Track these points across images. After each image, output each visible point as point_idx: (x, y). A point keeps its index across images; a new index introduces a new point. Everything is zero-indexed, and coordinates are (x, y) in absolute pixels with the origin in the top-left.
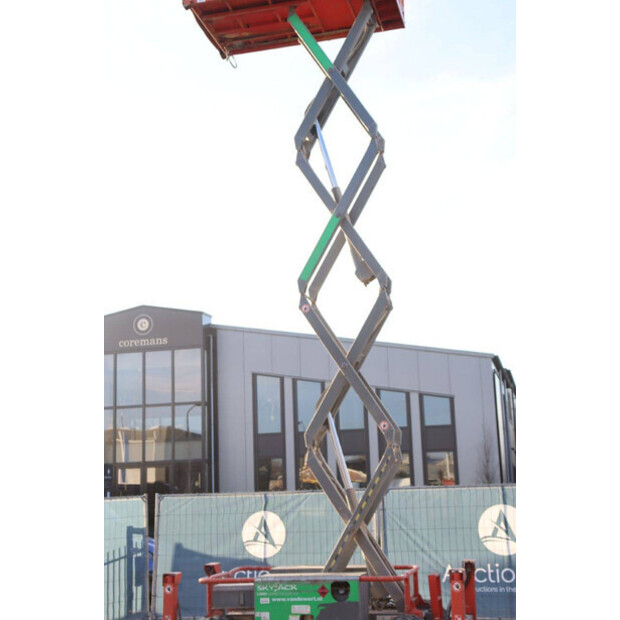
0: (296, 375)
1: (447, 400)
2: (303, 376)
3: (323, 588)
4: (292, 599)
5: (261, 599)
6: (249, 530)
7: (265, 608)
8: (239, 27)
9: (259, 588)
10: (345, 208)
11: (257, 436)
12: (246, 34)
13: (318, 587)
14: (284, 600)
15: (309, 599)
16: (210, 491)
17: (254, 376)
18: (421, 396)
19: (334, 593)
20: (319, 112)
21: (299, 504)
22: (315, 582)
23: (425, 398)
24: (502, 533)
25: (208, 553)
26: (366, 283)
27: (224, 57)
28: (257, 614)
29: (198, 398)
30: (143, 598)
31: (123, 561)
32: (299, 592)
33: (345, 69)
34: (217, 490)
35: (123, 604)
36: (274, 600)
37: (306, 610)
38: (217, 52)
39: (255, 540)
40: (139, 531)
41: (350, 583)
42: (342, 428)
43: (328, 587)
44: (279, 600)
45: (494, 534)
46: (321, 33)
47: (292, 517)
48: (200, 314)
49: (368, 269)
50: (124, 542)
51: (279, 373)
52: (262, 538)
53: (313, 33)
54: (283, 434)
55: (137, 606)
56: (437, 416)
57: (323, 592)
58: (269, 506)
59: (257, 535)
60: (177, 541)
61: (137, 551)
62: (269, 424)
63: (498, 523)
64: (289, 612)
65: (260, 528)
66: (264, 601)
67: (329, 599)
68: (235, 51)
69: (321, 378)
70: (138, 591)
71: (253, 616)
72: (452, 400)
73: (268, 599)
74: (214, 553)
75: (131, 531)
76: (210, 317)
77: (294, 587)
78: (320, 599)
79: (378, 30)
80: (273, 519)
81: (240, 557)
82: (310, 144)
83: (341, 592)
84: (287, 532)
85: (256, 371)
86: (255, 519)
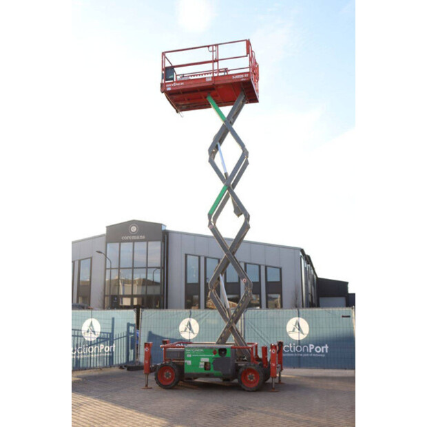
0: (206, 255)
1: (279, 270)
2: (210, 256)
3: (215, 351)
4: (201, 355)
6: (183, 326)
7: (189, 359)
8: (184, 100)
9: (187, 350)
10: (230, 182)
11: (187, 284)
12: (188, 103)
13: (212, 351)
14: (197, 355)
15: (209, 356)
16: (163, 308)
17: (186, 255)
18: (266, 267)
19: (220, 354)
20: (220, 138)
21: (206, 315)
22: (211, 348)
23: (268, 268)
24: (297, 330)
25: (163, 336)
26: (238, 216)
27: (177, 112)
28: (186, 361)
29: (159, 265)
30: (134, 355)
31: (125, 338)
32: (205, 353)
33: (232, 120)
34: (167, 308)
35: (125, 357)
36: (193, 355)
37: (207, 360)
38: (175, 110)
39: (185, 331)
40: (132, 325)
41: (227, 349)
42: (228, 281)
43: (217, 351)
44: (195, 355)
45: (293, 331)
46: (221, 103)
47: (202, 321)
48: (161, 225)
49: (239, 209)
50: (126, 329)
51: (198, 254)
52: (188, 330)
53: (217, 103)
54: (199, 284)
55: (131, 358)
56: (274, 277)
57: (215, 353)
58: (192, 316)
59: (186, 329)
60: (149, 330)
61: (131, 334)
62: (193, 279)
63: (295, 326)
64: (200, 361)
65: (187, 326)
66: (188, 356)
67: (218, 355)
68: (182, 110)
69: (218, 257)
70: (131, 352)
71: (184, 363)
72: (281, 269)
73: (191, 355)
74: (166, 336)
75: (129, 325)
76: (165, 226)
77: (202, 350)
78: (214, 356)
79: (247, 103)
80: (193, 322)
81: (178, 338)
82: (215, 153)
83: (223, 353)
84: (200, 328)
85: (187, 253)
86: (185, 322)
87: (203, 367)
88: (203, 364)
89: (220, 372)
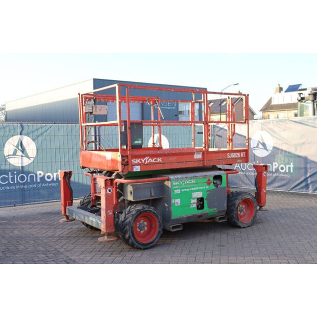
3: (209, 180)
4: (193, 189)
5: (175, 191)
7: (177, 196)
13: (206, 180)
14: (188, 190)
15: (202, 188)
19: (215, 183)
22: (205, 177)
28: (173, 201)
32: (197, 184)
36: (183, 190)
37: (201, 195)
39: (15, 154)
41: (222, 176)
43: (212, 179)
44: (185, 190)
57: (209, 184)
64: (191, 198)
65: (17, 147)
66: (177, 191)
67: (212, 187)
73: (179, 190)
78: (207, 187)
86: (14, 140)
87: (195, 206)
88: (195, 201)
89: (215, 209)
